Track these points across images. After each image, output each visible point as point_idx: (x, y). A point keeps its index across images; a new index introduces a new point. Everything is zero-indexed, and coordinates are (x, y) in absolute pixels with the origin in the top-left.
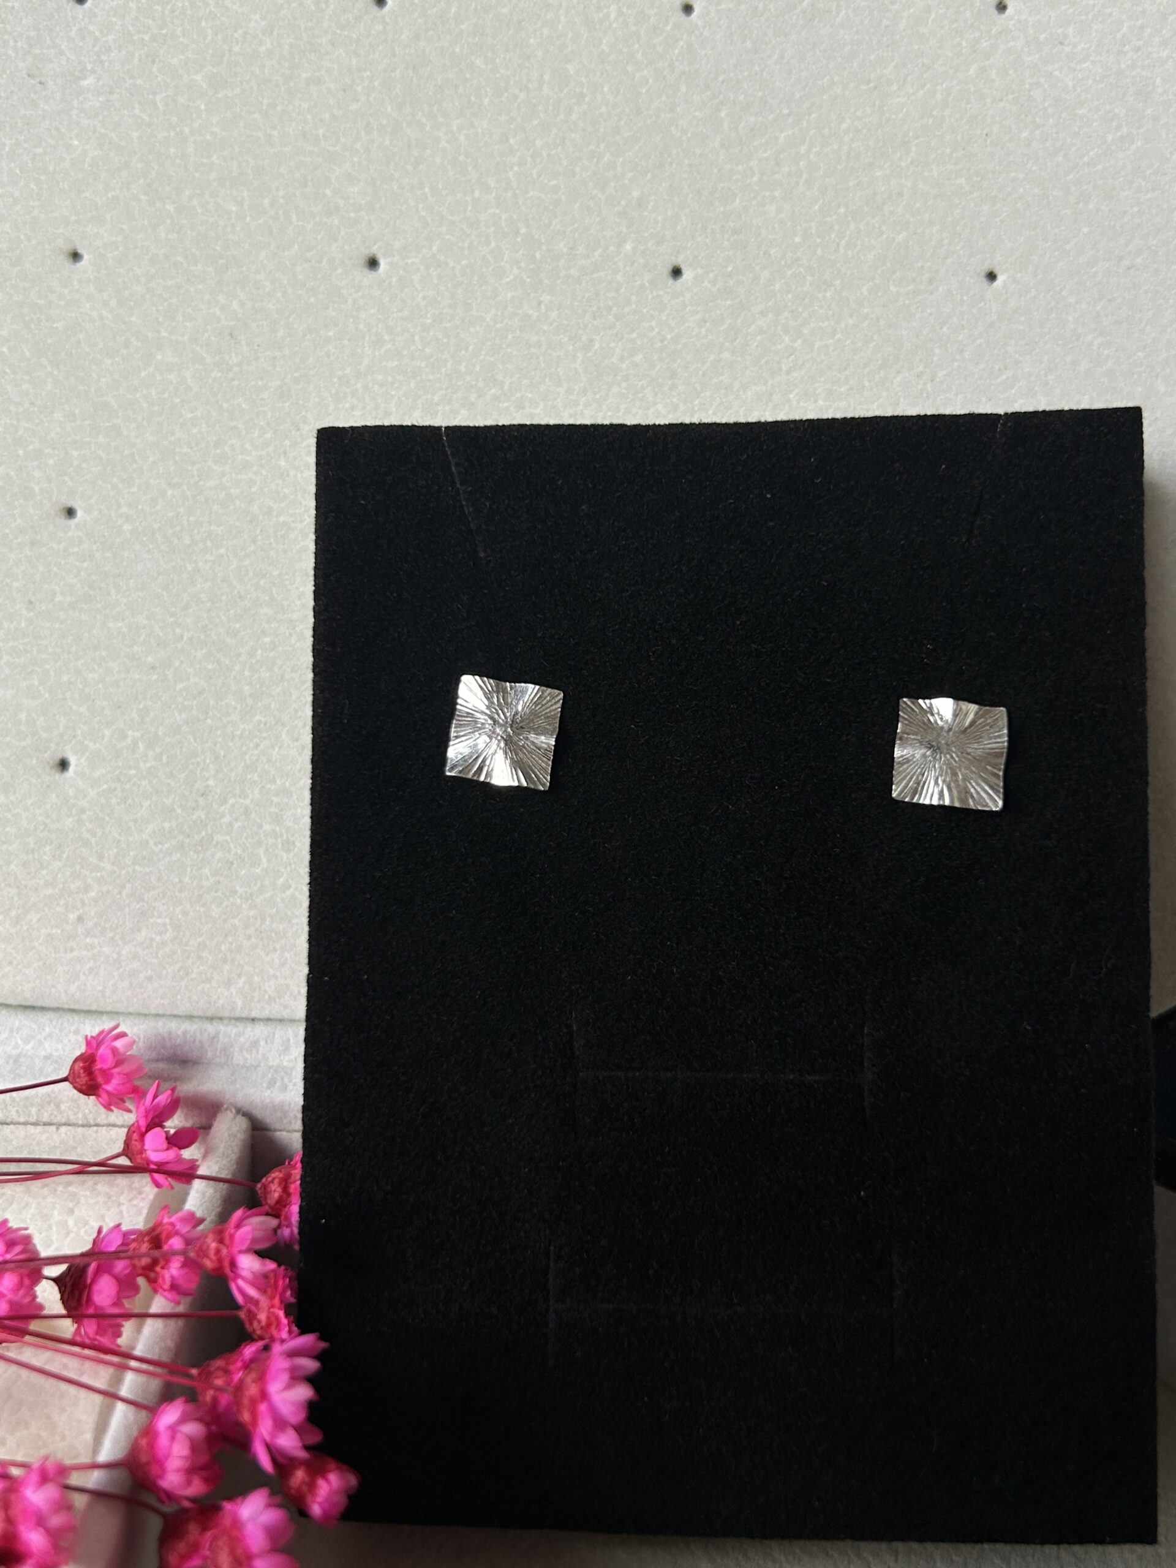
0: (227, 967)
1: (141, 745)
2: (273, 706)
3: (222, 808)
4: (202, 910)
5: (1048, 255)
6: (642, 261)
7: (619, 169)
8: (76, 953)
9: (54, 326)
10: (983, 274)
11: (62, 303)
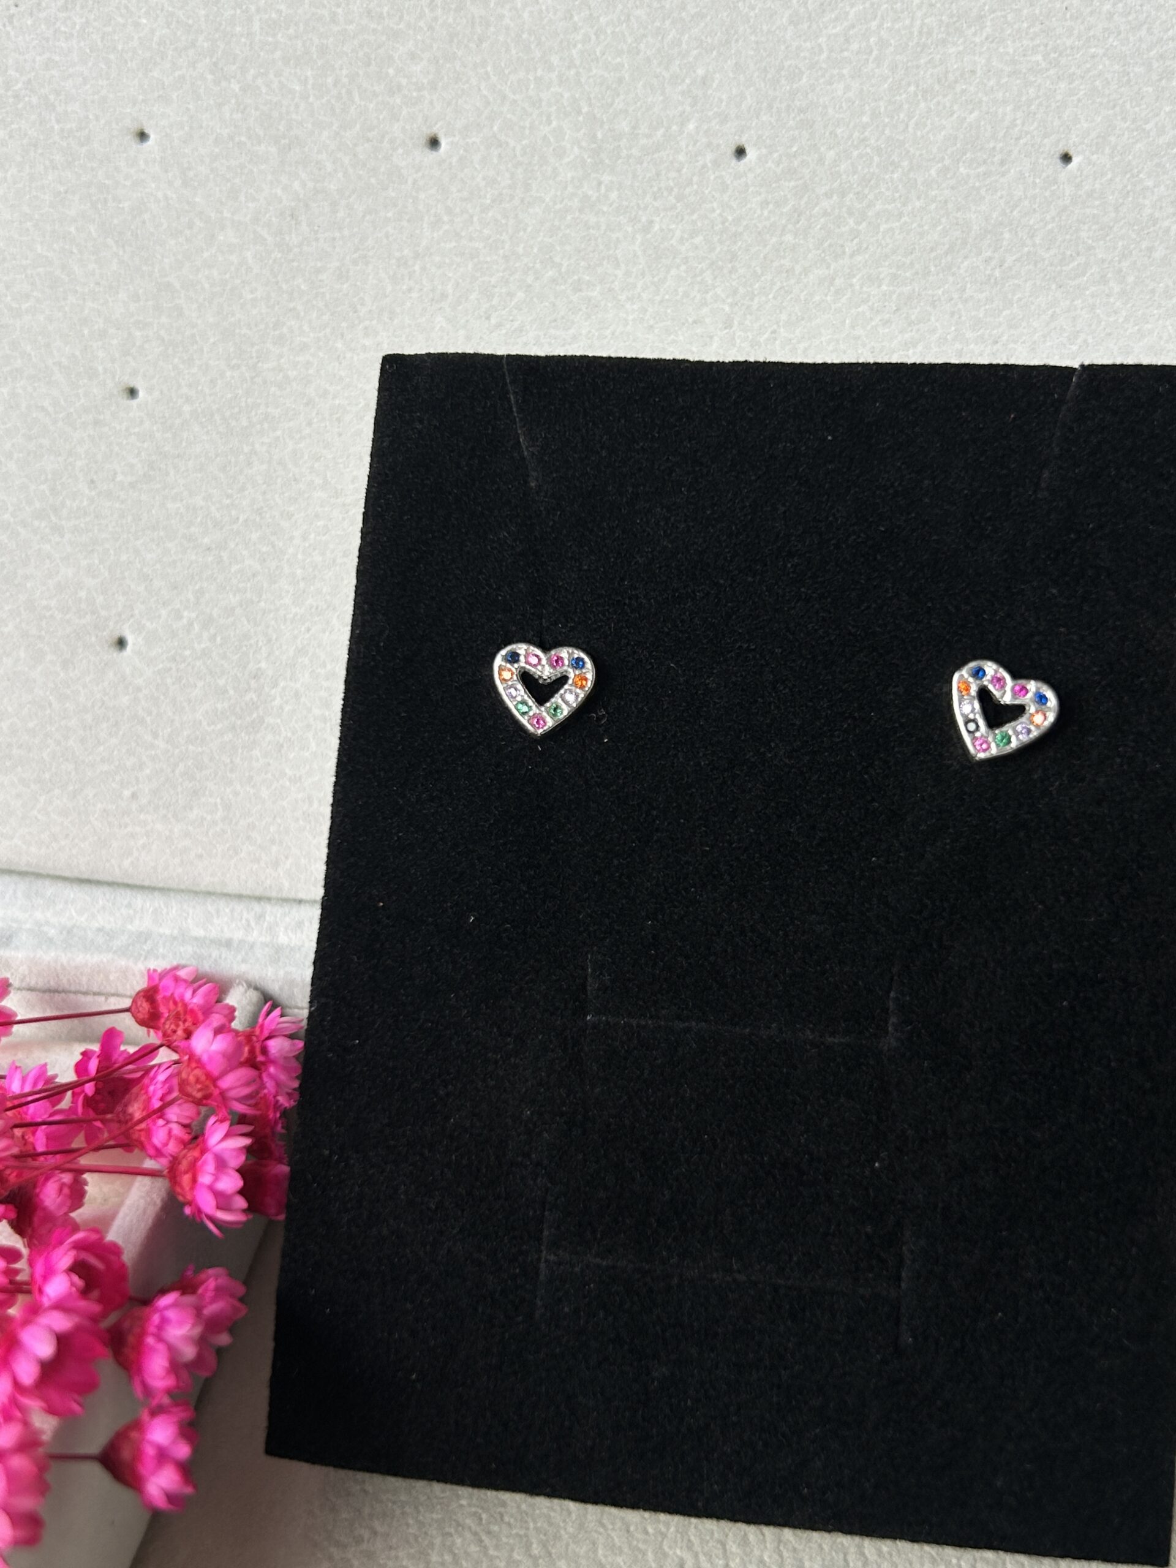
0: (274, 849)
1: (196, 627)
2: (324, 590)
3: (273, 691)
4: (252, 791)
5: (1126, 136)
6: (704, 140)
7: (684, 46)
8: (129, 829)
9: (121, 206)
10: (1058, 155)
11: (128, 183)
